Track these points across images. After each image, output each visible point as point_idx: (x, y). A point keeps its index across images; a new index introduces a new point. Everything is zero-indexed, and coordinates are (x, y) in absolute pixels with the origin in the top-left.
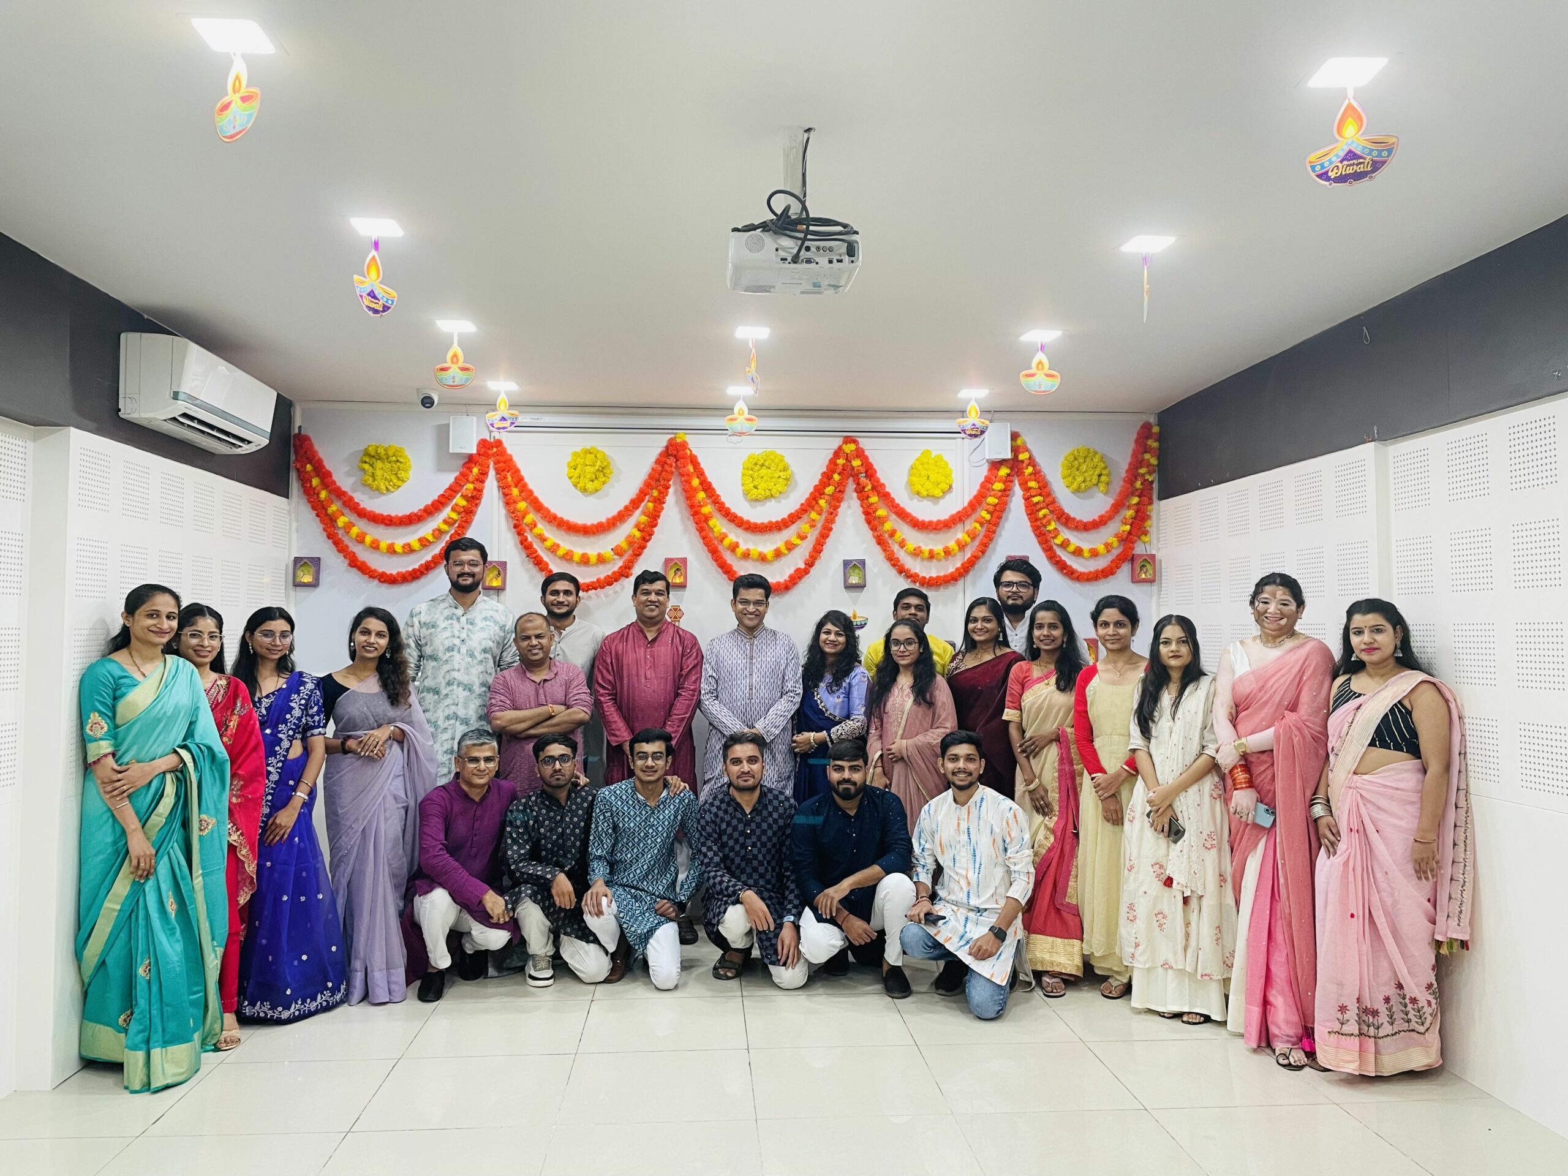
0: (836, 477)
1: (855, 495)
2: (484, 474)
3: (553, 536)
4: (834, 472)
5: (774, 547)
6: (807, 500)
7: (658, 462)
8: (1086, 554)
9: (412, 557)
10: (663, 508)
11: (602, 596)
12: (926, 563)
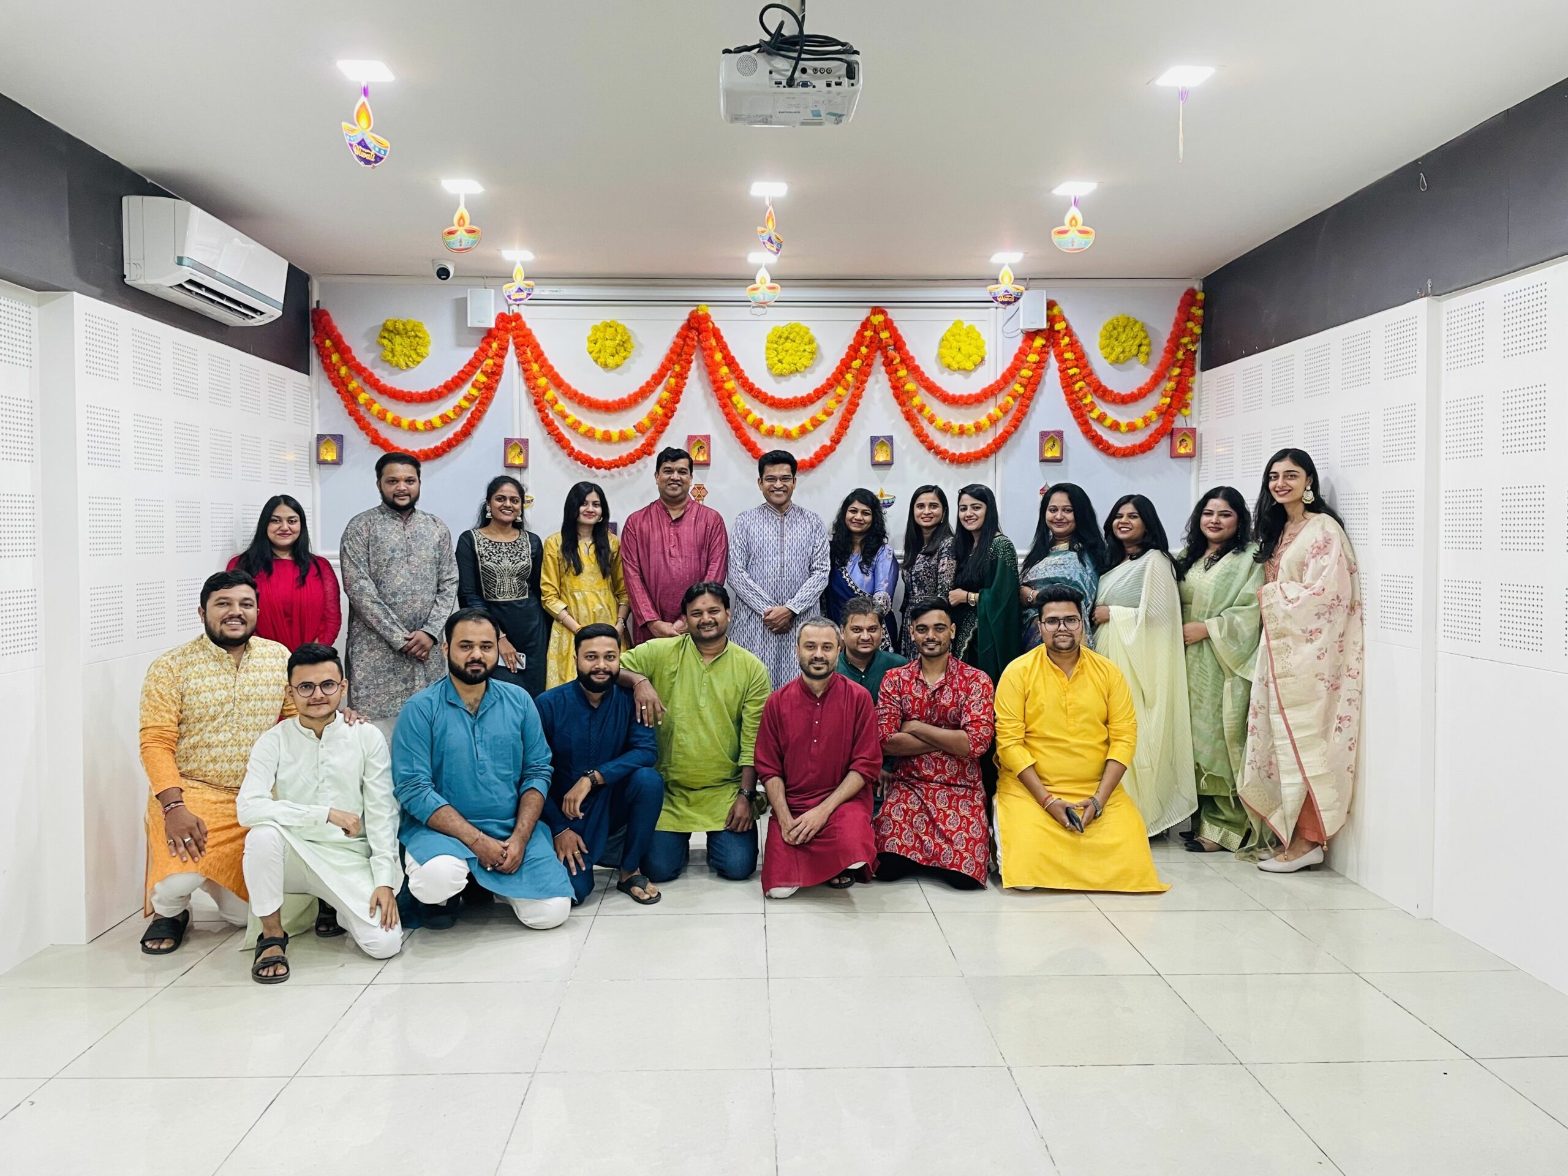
0: (864, 350)
1: (883, 369)
2: (504, 349)
3: (575, 413)
4: (861, 344)
5: (800, 424)
6: (834, 374)
7: (679, 336)
8: (1123, 428)
9: (434, 434)
10: (685, 384)
11: (625, 474)
12: (956, 439)
